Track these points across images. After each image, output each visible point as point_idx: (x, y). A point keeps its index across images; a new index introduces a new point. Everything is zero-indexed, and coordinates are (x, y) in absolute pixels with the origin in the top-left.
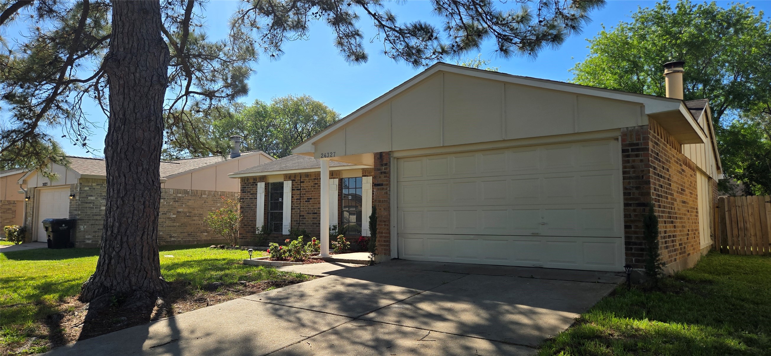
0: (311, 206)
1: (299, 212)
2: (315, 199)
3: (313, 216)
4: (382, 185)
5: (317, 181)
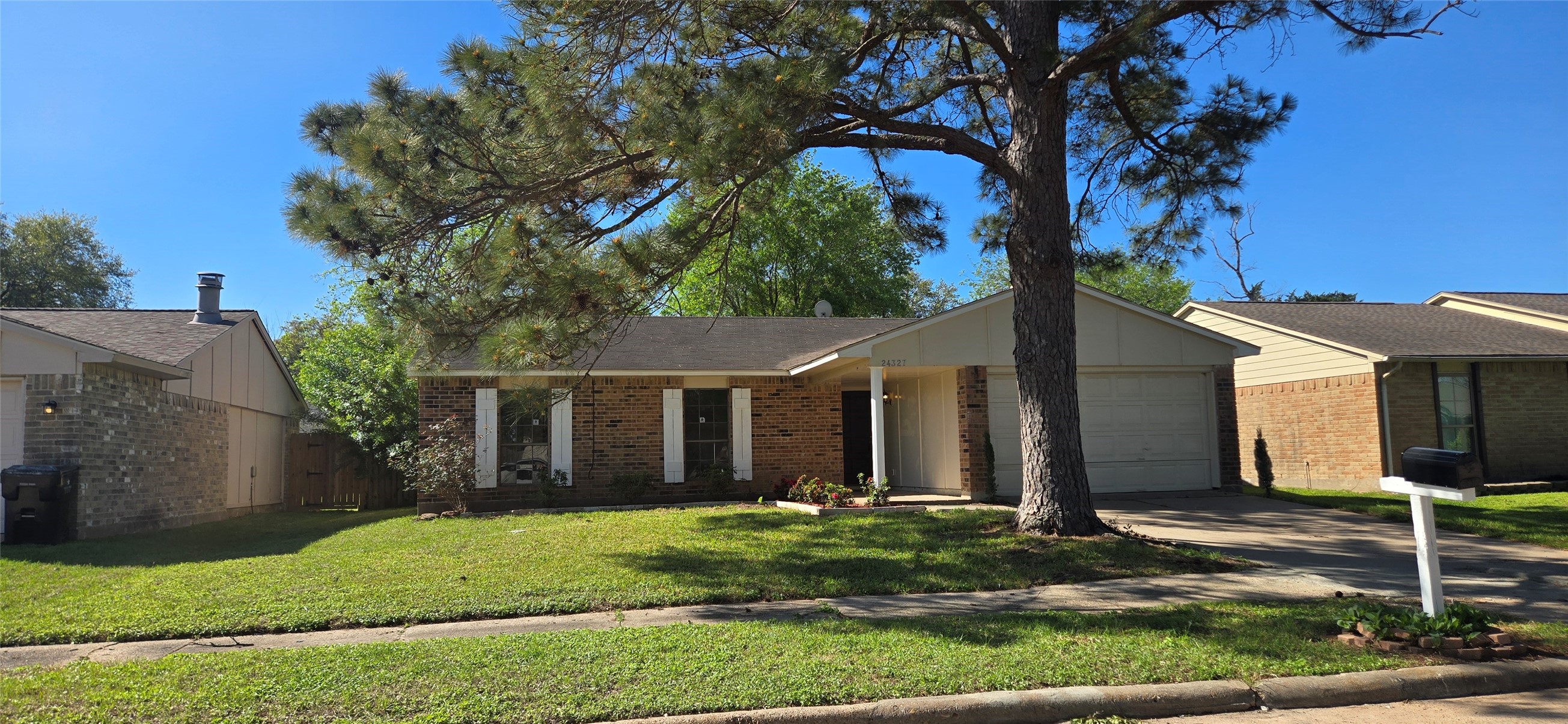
0: (622, 434)
1: (591, 444)
2: (629, 421)
3: (626, 451)
4: (979, 406)
5: (634, 392)
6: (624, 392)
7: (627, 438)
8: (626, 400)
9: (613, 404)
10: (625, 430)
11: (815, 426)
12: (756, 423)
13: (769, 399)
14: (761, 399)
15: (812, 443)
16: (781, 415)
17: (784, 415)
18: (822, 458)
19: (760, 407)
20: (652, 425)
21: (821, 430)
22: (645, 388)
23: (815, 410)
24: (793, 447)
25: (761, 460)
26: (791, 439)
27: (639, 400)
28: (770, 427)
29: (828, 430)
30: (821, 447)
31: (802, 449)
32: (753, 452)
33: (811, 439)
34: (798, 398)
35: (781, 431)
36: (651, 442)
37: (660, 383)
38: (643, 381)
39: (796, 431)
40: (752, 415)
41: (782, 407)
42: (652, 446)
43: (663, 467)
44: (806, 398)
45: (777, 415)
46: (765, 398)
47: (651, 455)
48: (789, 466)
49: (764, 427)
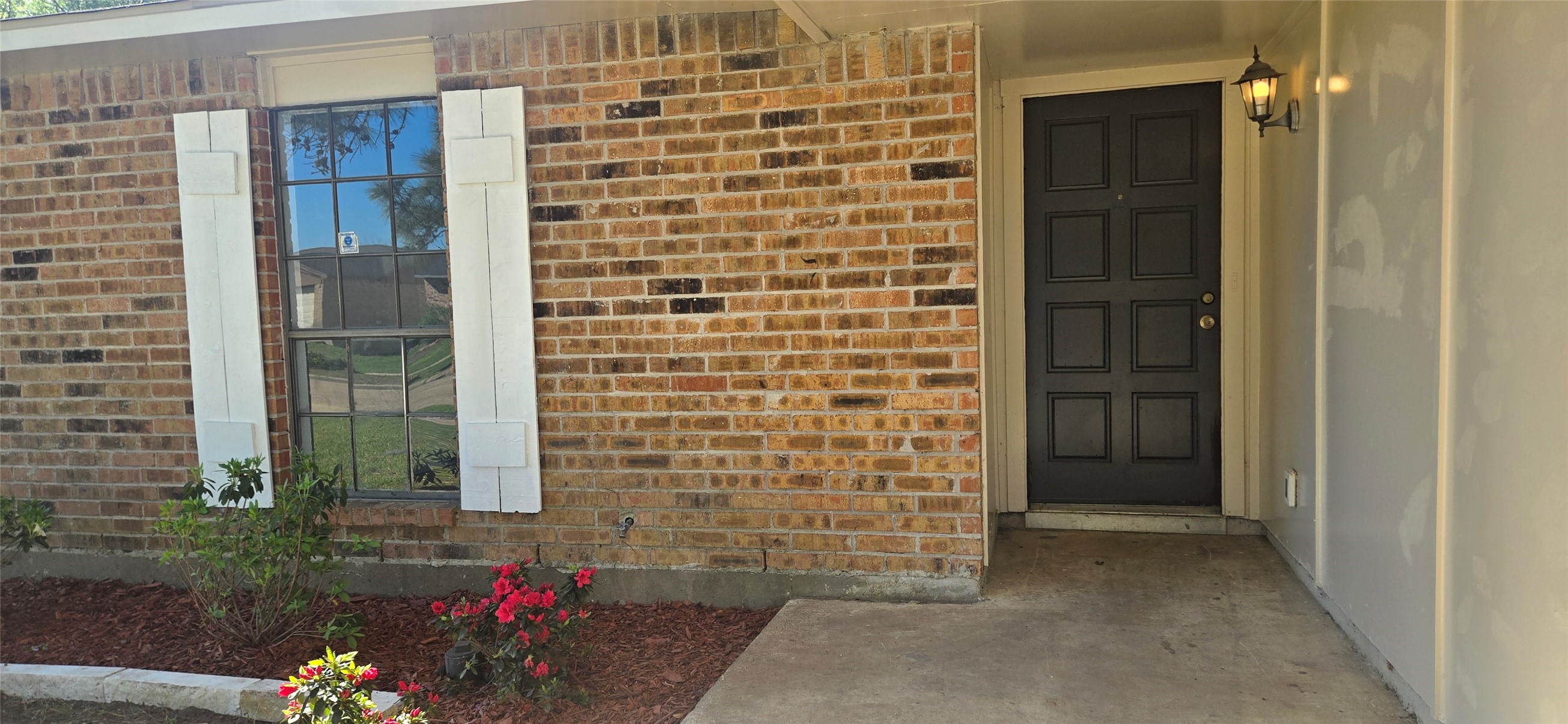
0: (53, 307)
2: (72, 255)
3: (72, 372)
5: (83, 133)
6: (48, 135)
7: (71, 323)
8: (59, 170)
9: (19, 188)
10: (64, 289)
11: (833, 260)
12: (554, 252)
13: (611, 132)
14: (574, 134)
15: (817, 342)
16: (666, 207)
17: (682, 207)
18: (866, 415)
19: (570, 174)
20: (150, 268)
21: (862, 280)
22: (118, 113)
23: (834, 178)
24: (724, 364)
25: (584, 424)
26: (715, 326)
27: (99, 166)
28: (618, 269)
29: (899, 278)
30: (864, 362)
31: (768, 371)
32: (542, 387)
33: (813, 323)
34: (745, 122)
35: (670, 286)
36: (152, 338)
37: (166, 90)
38: (106, 87)
39: (741, 284)
40: (536, 214)
41: (668, 168)
42: (158, 355)
43: (193, 442)
44: (789, 118)
45: (649, 208)
46: (592, 132)
47: (158, 390)
48: (707, 453)
49: (591, 271)
